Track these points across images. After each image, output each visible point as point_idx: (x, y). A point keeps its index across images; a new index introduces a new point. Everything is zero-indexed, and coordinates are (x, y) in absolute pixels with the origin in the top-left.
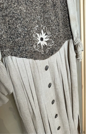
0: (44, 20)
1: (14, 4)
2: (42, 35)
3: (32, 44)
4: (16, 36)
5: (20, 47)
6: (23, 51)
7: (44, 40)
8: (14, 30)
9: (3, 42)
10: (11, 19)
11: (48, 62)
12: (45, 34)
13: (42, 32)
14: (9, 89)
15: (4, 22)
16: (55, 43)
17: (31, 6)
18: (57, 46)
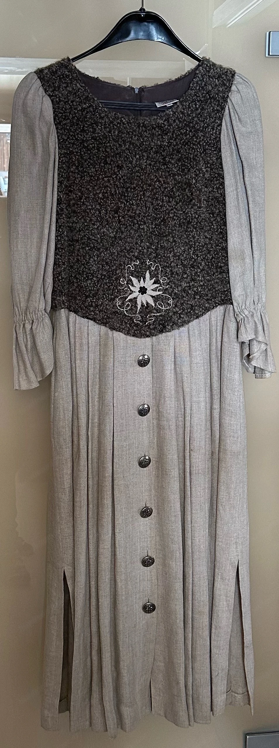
0: (158, 251)
1: (94, 224)
2: (144, 281)
3: (113, 297)
4: (85, 276)
5: (87, 297)
6: (92, 306)
7: (149, 292)
8: (83, 267)
9: (60, 284)
10: (83, 248)
11: (150, 347)
12: (153, 281)
13: (148, 275)
14: (44, 366)
15: (72, 250)
16: (176, 306)
17: (130, 225)
18: (180, 314)
